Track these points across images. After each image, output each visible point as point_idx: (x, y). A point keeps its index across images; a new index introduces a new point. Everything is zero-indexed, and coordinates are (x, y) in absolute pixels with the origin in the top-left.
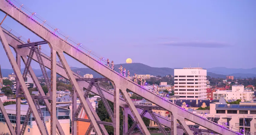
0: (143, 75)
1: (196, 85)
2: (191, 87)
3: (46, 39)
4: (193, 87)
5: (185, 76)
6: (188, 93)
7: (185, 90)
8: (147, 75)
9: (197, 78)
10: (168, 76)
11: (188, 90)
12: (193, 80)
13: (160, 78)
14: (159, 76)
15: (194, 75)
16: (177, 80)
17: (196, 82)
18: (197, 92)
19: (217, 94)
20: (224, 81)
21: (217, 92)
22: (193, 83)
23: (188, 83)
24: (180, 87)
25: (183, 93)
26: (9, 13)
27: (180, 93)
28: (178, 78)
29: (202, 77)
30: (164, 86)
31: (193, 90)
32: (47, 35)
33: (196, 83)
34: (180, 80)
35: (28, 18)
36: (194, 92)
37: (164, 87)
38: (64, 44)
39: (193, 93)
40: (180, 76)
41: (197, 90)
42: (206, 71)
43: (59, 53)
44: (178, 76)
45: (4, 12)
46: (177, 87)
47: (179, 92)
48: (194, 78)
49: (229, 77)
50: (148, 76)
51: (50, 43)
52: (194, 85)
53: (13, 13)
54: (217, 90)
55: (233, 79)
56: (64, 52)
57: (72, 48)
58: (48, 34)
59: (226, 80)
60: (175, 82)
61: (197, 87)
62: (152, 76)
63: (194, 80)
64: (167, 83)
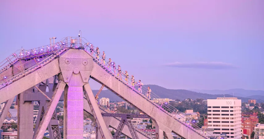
0: (162, 99)
1: (232, 117)
2: (226, 118)
3: (150, 116)
4: (228, 118)
5: (219, 107)
6: (223, 126)
7: (219, 122)
8: (165, 99)
9: (232, 109)
10: (187, 100)
11: (223, 122)
12: (228, 111)
13: (179, 102)
14: (178, 100)
15: (229, 106)
16: (210, 111)
17: (232, 113)
18: (232, 124)
19: (259, 129)
20: (246, 105)
21: (259, 126)
22: (228, 115)
23: (222, 115)
24: (214, 118)
25: (217, 126)
26: (106, 84)
27: (214, 126)
28: (212, 109)
29: (237, 107)
30: (190, 114)
31: (228, 122)
32: (151, 110)
33: (232, 115)
34: (214, 111)
35: (129, 89)
36: (230, 124)
37: (190, 116)
38: (173, 121)
39: (229, 126)
40: (214, 107)
41: (232, 122)
42: (240, 100)
43: (166, 133)
44: (212, 107)
45: (100, 82)
46: (211, 118)
47: (212, 124)
48: (230, 109)
49: (252, 100)
50: (167, 100)
51: (156, 121)
52: (230, 116)
53: (111, 83)
54: (258, 124)
55: (255, 103)
56: (173, 131)
57: (182, 125)
58: (153, 108)
59: (249, 105)
60: (209, 113)
61: (233, 118)
62: (171, 100)
63: (230, 111)
64: (194, 111)
